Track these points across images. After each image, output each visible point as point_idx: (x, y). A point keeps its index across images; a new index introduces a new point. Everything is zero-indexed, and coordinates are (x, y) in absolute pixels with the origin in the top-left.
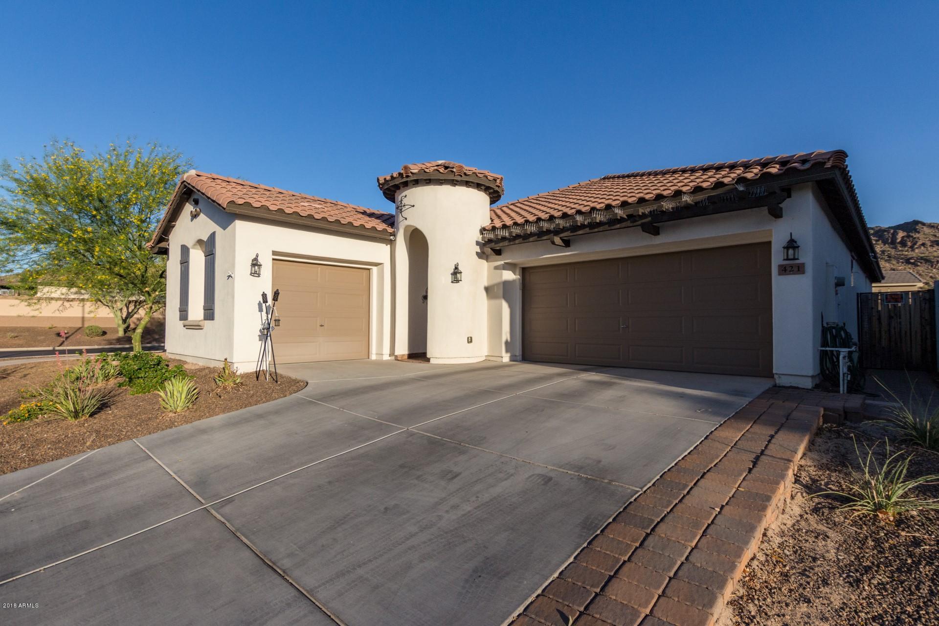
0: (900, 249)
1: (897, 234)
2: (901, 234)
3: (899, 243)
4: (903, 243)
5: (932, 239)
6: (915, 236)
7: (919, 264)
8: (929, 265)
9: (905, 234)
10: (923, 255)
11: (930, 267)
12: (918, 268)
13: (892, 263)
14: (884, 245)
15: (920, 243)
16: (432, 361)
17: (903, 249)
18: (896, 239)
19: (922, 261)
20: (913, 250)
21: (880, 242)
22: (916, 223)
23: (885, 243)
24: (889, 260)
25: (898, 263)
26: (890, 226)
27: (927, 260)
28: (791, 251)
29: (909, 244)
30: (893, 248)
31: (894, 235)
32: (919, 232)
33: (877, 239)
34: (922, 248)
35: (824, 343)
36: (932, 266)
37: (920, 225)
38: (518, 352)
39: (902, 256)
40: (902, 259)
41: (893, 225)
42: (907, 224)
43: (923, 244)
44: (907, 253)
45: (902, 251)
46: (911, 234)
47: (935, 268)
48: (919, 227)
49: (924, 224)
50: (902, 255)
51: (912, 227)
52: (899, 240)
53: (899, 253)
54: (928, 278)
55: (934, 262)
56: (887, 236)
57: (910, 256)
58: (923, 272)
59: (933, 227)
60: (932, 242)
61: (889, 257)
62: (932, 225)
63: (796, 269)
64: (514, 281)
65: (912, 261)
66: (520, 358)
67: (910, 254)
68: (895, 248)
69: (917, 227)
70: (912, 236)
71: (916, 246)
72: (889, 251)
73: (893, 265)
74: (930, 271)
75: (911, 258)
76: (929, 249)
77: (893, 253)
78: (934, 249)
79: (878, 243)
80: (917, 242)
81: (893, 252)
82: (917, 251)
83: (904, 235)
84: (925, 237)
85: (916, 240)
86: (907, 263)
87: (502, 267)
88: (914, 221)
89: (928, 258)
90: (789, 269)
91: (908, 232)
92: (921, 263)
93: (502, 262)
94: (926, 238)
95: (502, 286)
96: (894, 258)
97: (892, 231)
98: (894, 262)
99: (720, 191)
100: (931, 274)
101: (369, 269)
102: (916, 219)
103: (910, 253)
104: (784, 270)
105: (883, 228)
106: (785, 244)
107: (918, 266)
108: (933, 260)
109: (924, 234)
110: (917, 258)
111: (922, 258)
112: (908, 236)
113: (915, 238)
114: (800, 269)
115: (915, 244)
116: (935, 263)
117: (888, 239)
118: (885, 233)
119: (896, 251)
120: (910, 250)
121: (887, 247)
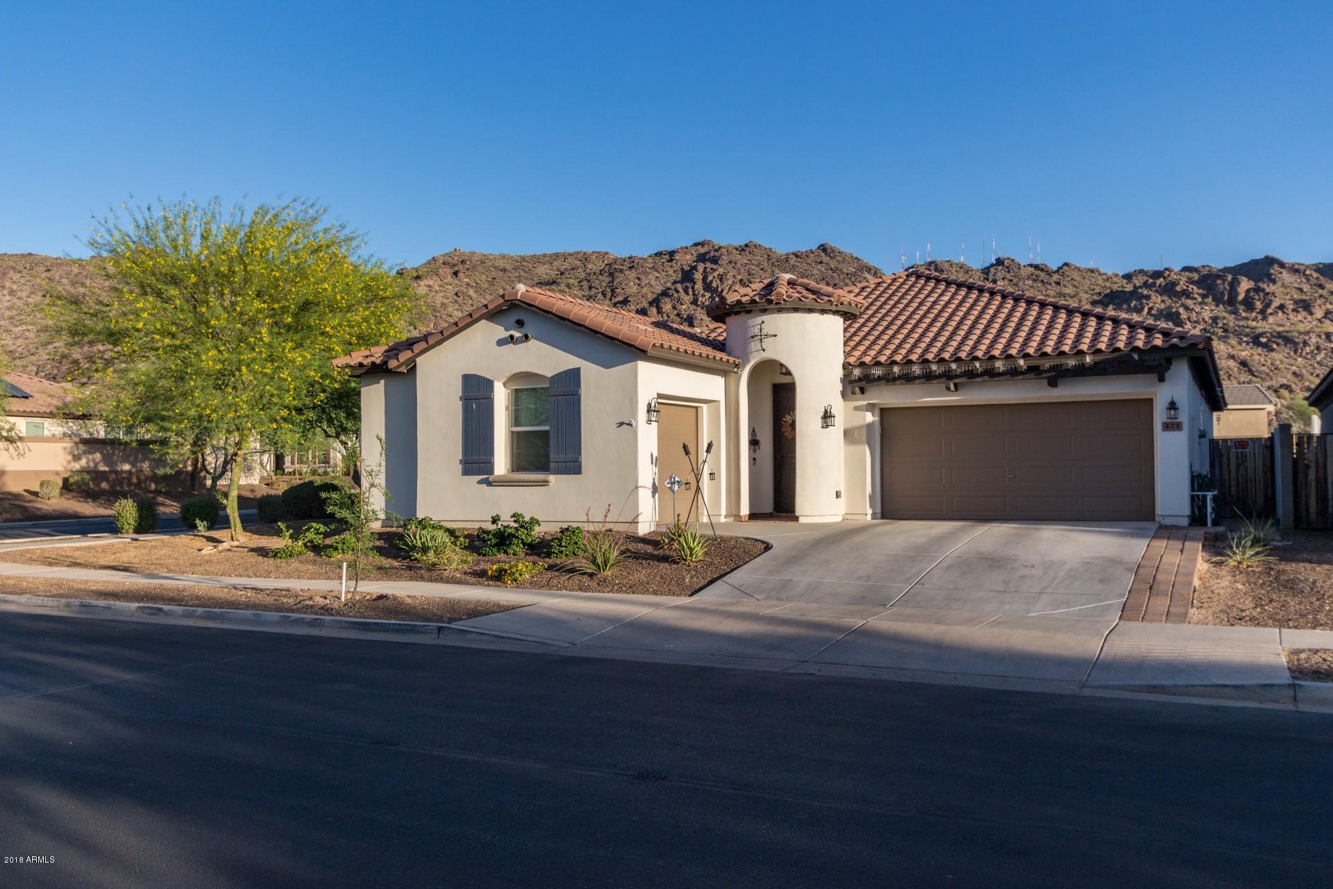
0: (1244, 314)
1: (1239, 283)
2: (1245, 285)
3: (1241, 303)
4: (1248, 304)
5: (1295, 296)
6: (1267, 290)
7: (1275, 346)
8: (1290, 349)
9: (1251, 284)
10: (1281, 329)
11: (1292, 353)
12: (1274, 354)
13: (1229, 344)
14: (1217, 306)
15: (1276, 304)
16: (802, 520)
17: (1248, 315)
18: (1237, 294)
19: (1280, 341)
20: (1265, 318)
21: (1210, 300)
22: (1270, 261)
23: (1218, 301)
24: (1225, 337)
25: (1240, 343)
26: (1228, 265)
27: (1287, 340)
28: (1172, 412)
29: (1259, 305)
30: (1232, 313)
31: (1234, 285)
32: (1274, 282)
33: (1204, 292)
34: (1280, 314)
35: (1193, 490)
36: (1296, 352)
37: (1276, 267)
38: (879, 510)
39: (1248, 330)
40: (1247, 335)
41: (1232, 265)
42: (1254, 263)
43: (1282, 307)
44: (1254, 323)
45: (1247, 319)
46: (1260, 284)
47: (1300, 357)
48: (1275, 270)
49: (1282, 265)
50: (1247, 327)
51: (1262, 269)
52: (1241, 297)
53: (1241, 323)
54: (1289, 376)
55: (1298, 343)
56: (1222, 287)
57: (1260, 330)
58: (1282, 362)
59: (1297, 271)
60: (1296, 302)
61: (1226, 331)
62: (1296, 267)
63: (1176, 426)
64: (873, 422)
65: (1263, 340)
66: (879, 515)
67: (1261, 326)
68: (1235, 312)
69: (1272, 271)
70: (1263, 290)
71: (1270, 311)
72: (1224, 318)
73: (1233, 347)
74: (1293, 362)
75: (1261, 335)
76: (1291, 316)
77: (1231, 324)
78: (1300, 318)
79: (1206, 300)
80: (1271, 301)
81: (1231, 321)
82: (1271, 319)
83: (1250, 287)
84: (1285, 291)
85: (1270, 297)
86: (1254, 343)
87: (865, 408)
88: (1267, 257)
89: (1289, 335)
90: (1170, 426)
91: (1256, 281)
92: (1278, 344)
93: (866, 403)
94: (1287, 294)
95: (865, 429)
96: (1233, 333)
97: (1230, 278)
98: (1234, 342)
99: (1117, 354)
100: (1294, 368)
101: (697, 408)
102: (1271, 254)
103: (1261, 324)
104: (1167, 427)
105: (1215, 271)
106: (1167, 405)
107: (1273, 350)
108: (1297, 340)
109: (1283, 285)
110: (1271, 333)
111: (1279, 335)
112: (1257, 290)
113: (1268, 294)
114: (1177, 427)
115: (1268, 305)
116: (1301, 345)
117: (1222, 294)
118: (1219, 282)
119: (1236, 319)
120: (1260, 317)
121: (1221, 311)
